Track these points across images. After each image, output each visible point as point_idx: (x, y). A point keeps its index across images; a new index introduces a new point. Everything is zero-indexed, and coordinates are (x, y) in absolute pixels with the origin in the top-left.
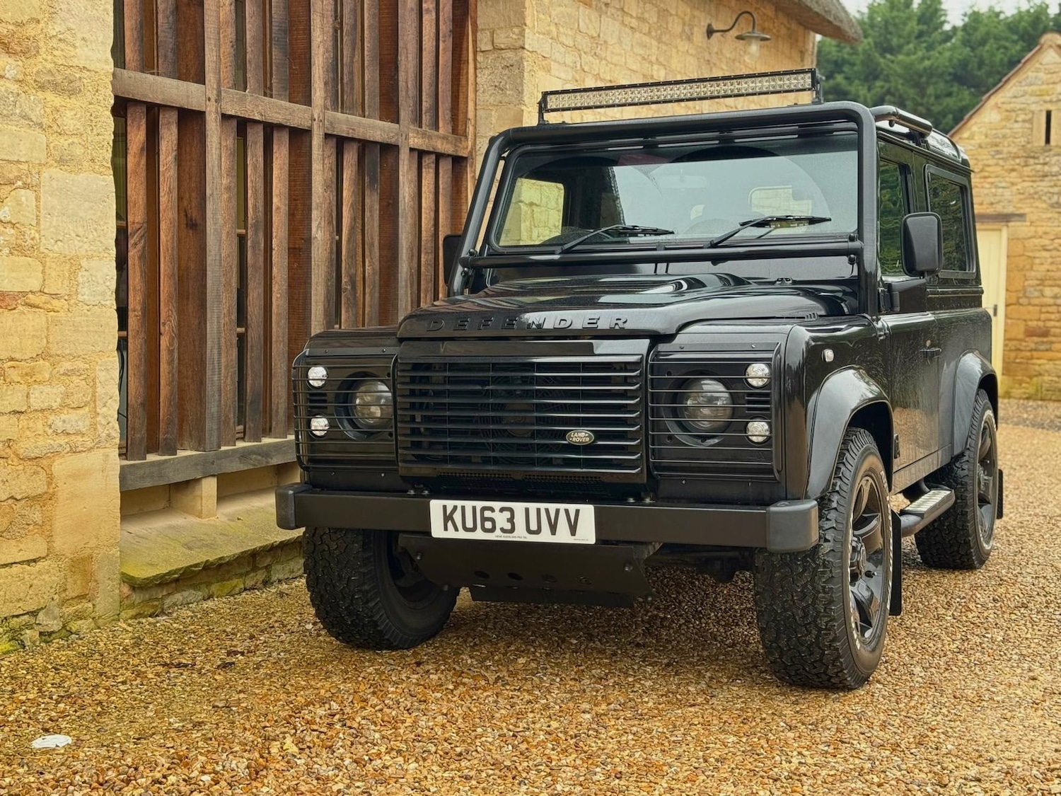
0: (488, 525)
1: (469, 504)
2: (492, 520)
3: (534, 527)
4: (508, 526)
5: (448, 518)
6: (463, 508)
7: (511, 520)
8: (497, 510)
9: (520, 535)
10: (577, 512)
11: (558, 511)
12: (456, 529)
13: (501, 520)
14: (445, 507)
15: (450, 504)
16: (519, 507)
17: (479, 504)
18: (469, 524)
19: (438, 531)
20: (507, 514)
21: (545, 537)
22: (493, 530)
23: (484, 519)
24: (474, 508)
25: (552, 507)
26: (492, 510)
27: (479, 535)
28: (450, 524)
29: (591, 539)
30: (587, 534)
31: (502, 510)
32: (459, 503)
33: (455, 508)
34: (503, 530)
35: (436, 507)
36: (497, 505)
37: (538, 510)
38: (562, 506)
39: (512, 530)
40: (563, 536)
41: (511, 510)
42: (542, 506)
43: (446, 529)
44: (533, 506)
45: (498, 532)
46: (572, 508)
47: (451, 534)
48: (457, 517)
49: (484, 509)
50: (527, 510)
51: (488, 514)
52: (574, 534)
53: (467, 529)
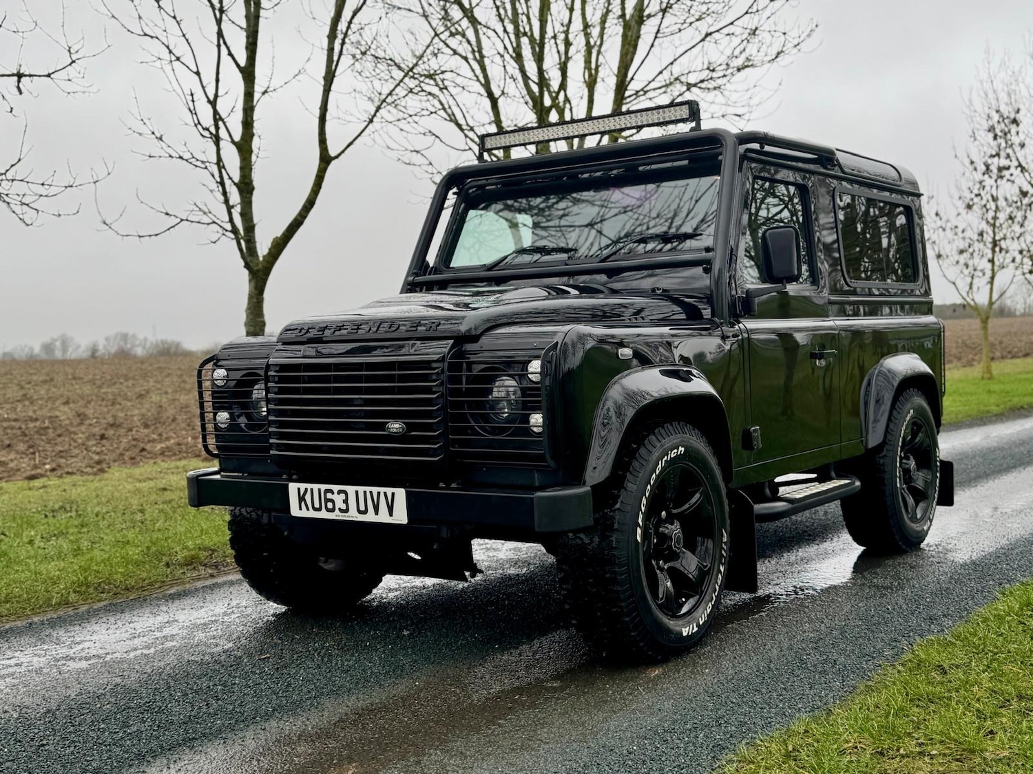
0: (330, 505)
1: (316, 487)
2: (332, 501)
3: (362, 508)
4: (344, 507)
5: (302, 499)
6: (312, 490)
7: (346, 501)
8: (336, 492)
9: (353, 515)
10: (393, 494)
11: (379, 493)
12: (308, 509)
13: (339, 500)
14: (299, 489)
15: (303, 486)
16: (351, 489)
17: (324, 487)
18: (317, 505)
19: (295, 511)
20: (343, 496)
21: (370, 517)
22: (333, 510)
23: (327, 500)
24: (319, 490)
25: (375, 490)
26: (332, 492)
27: (323, 514)
28: (303, 504)
29: (404, 520)
30: (401, 516)
31: (339, 492)
32: (309, 486)
33: (306, 490)
34: (340, 510)
35: (293, 489)
36: (336, 488)
37: (365, 493)
38: (382, 490)
39: (347, 511)
40: (383, 517)
41: (345, 492)
42: (368, 489)
43: (300, 509)
44: (361, 489)
45: (337, 511)
46: (389, 490)
47: (304, 513)
48: (308, 499)
49: (327, 491)
50: (357, 492)
51: (329, 496)
52: (391, 515)
53: (315, 509)
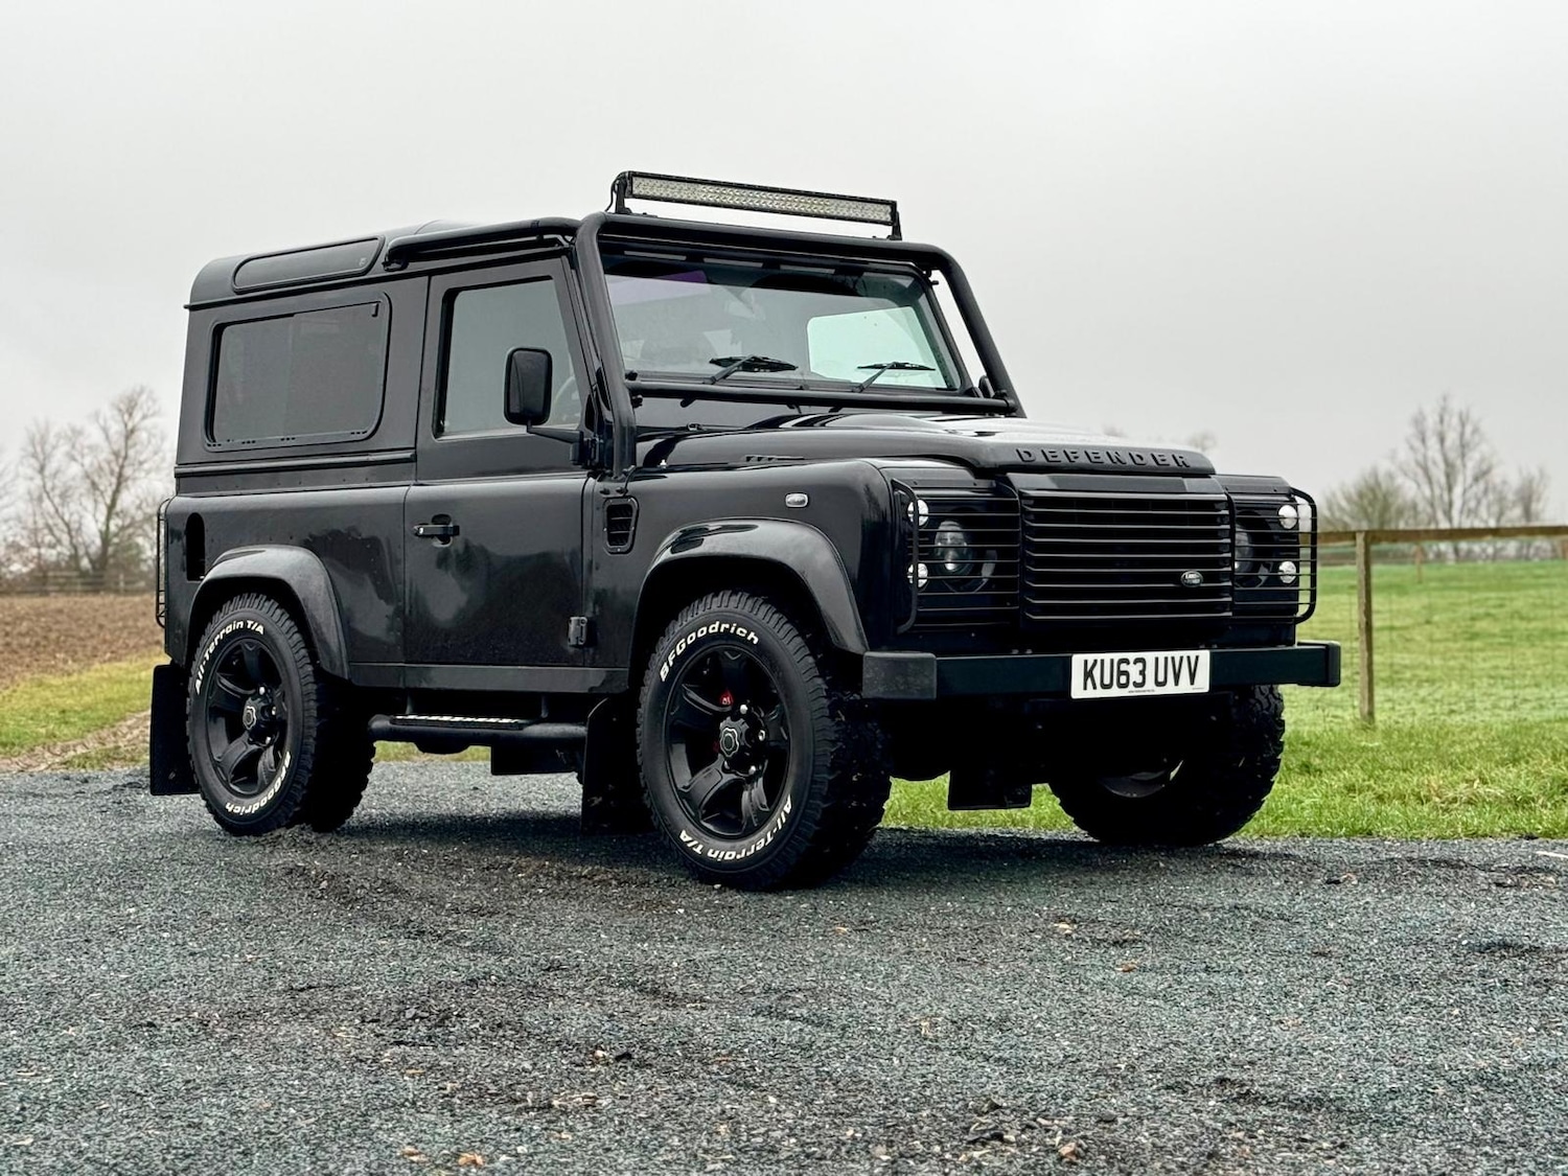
0: (1123, 679)
1: (1107, 657)
2: (1126, 673)
3: (1161, 679)
4: (1139, 679)
5: (1088, 674)
6: (1102, 661)
7: (1142, 673)
8: (1132, 662)
9: (1151, 689)
10: (1197, 658)
11: (1182, 658)
12: (1095, 688)
13: (1134, 670)
14: (1086, 662)
15: (1091, 657)
16: (1149, 656)
17: (1117, 656)
18: (1107, 681)
19: (1078, 691)
20: (1140, 666)
21: (1170, 689)
22: (1126, 685)
23: (1120, 673)
24: (1112, 661)
25: (1177, 654)
26: (1126, 661)
27: (1115, 692)
28: (1089, 681)
29: (1206, 689)
30: (1203, 684)
31: (1137, 661)
32: (1099, 657)
33: (1096, 661)
34: (1136, 685)
35: (1078, 662)
36: (1132, 656)
37: (1166, 659)
38: (1185, 654)
39: (1142, 684)
40: (1185, 687)
41: (1143, 661)
42: (1169, 654)
43: (1085, 688)
44: (1161, 655)
45: (1131, 687)
46: (1192, 654)
47: (1091, 694)
48: (1097, 673)
49: (1122, 661)
50: (1157, 659)
51: (1124, 667)
52: (1192, 683)
53: (1104, 687)
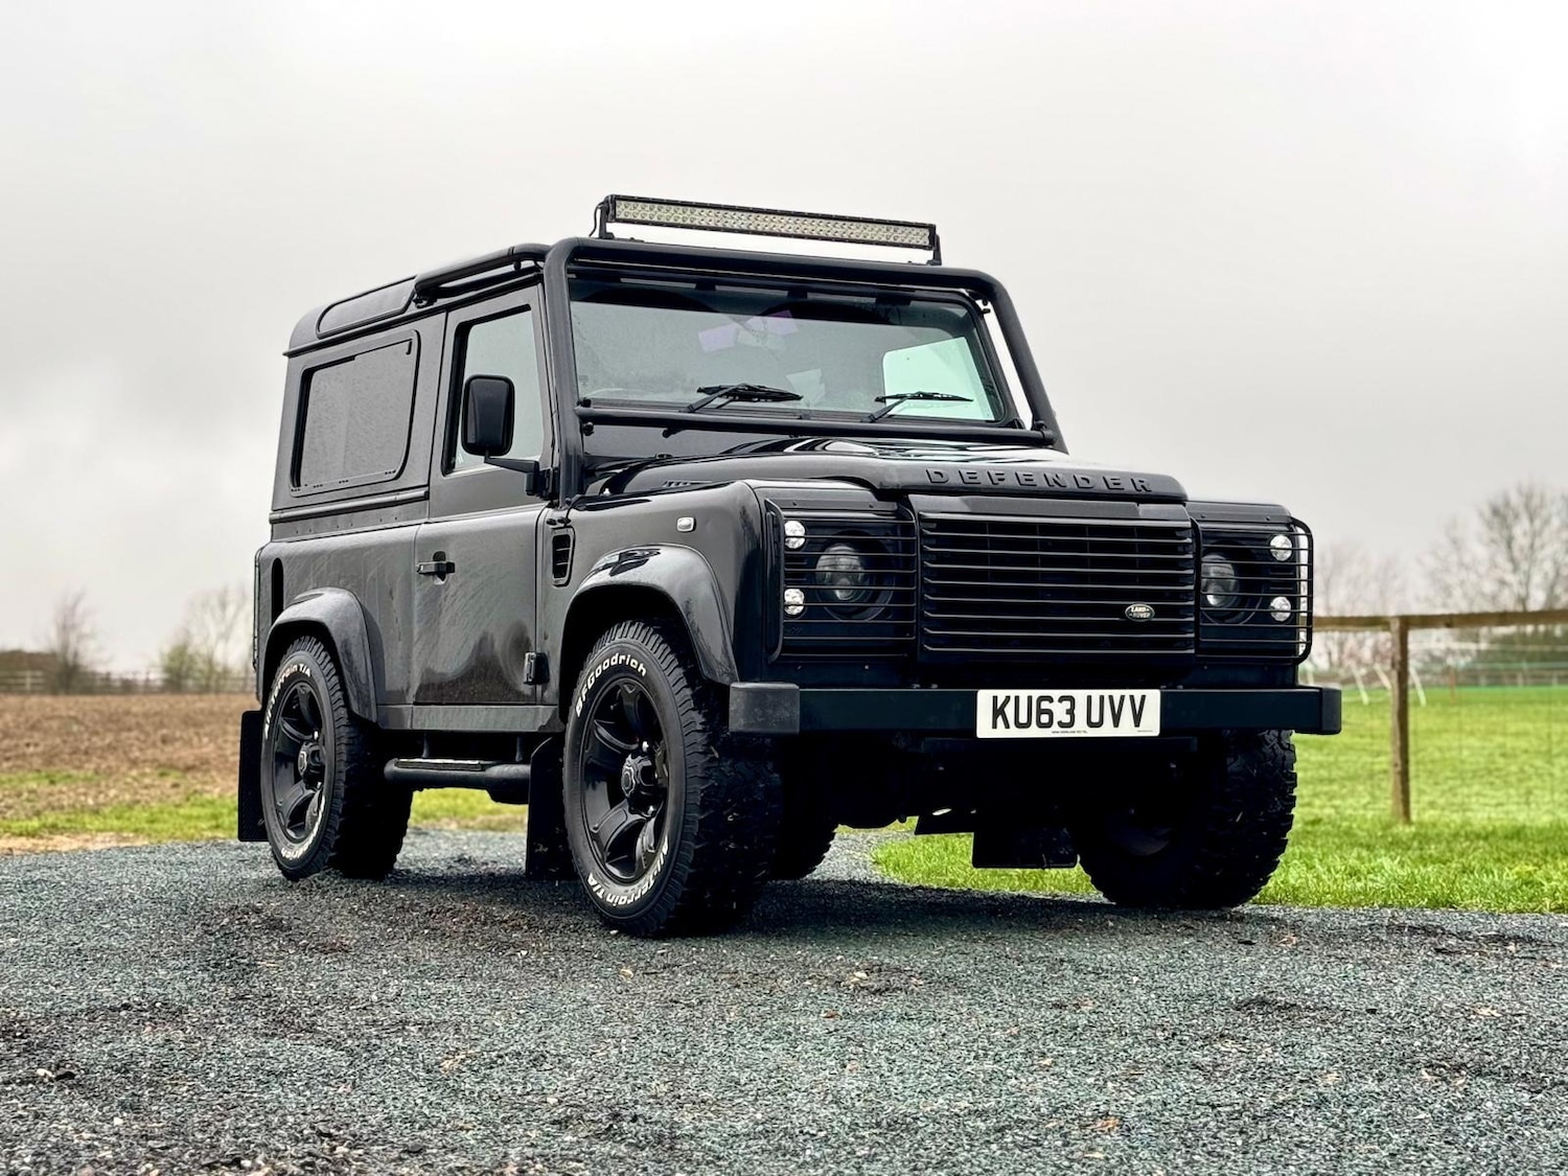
0: (1045, 719)
1: (1023, 694)
2: (1050, 713)
3: (1095, 718)
4: (1067, 719)
5: (998, 712)
6: (1017, 698)
7: (1071, 712)
8: (1056, 699)
9: (1081, 730)
10: (1143, 697)
11: (1122, 698)
12: (1007, 726)
13: (1060, 711)
14: (995, 698)
15: (1001, 694)
16: (1080, 695)
17: (1036, 693)
18: (1023, 719)
19: (985, 729)
20: (1067, 705)
21: (1107, 730)
22: (1049, 725)
23: (1041, 712)
24: (1030, 698)
25: (1117, 693)
26: (1050, 700)
27: (1034, 732)
28: (1000, 719)
29: (1155, 732)
30: (1151, 726)
31: (1062, 699)
32: (1013, 693)
33: (1008, 698)
34: (1061, 724)
35: (985, 698)
36: (1056, 694)
37: (1102, 698)
38: (1127, 693)
39: (1071, 724)
40: (1126, 729)
41: (1072, 699)
42: (1106, 693)
43: (995, 726)
44: (1096, 694)
45: (1055, 727)
46: (1138, 693)
47: (1001, 732)
48: (1010, 710)
49: (1041, 699)
50: (1089, 698)
51: (1045, 705)
52: (1137, 725)
53: (1020, 726)
